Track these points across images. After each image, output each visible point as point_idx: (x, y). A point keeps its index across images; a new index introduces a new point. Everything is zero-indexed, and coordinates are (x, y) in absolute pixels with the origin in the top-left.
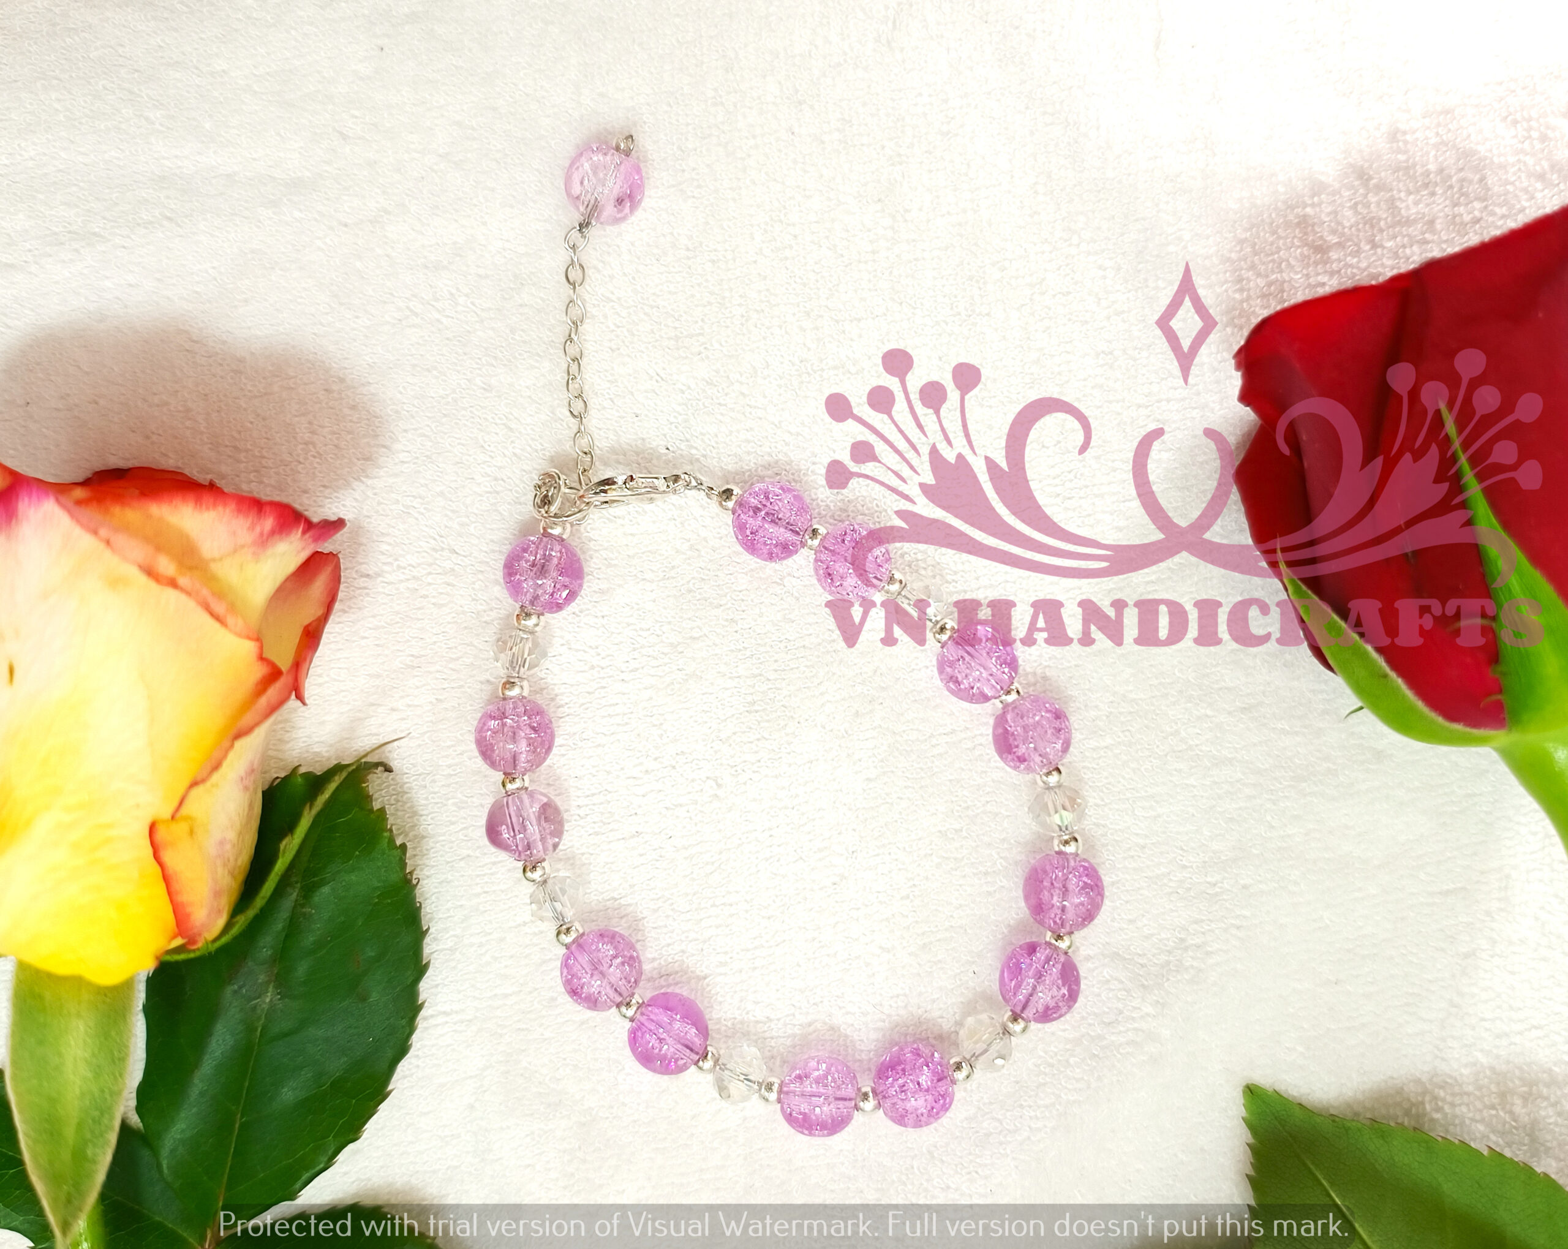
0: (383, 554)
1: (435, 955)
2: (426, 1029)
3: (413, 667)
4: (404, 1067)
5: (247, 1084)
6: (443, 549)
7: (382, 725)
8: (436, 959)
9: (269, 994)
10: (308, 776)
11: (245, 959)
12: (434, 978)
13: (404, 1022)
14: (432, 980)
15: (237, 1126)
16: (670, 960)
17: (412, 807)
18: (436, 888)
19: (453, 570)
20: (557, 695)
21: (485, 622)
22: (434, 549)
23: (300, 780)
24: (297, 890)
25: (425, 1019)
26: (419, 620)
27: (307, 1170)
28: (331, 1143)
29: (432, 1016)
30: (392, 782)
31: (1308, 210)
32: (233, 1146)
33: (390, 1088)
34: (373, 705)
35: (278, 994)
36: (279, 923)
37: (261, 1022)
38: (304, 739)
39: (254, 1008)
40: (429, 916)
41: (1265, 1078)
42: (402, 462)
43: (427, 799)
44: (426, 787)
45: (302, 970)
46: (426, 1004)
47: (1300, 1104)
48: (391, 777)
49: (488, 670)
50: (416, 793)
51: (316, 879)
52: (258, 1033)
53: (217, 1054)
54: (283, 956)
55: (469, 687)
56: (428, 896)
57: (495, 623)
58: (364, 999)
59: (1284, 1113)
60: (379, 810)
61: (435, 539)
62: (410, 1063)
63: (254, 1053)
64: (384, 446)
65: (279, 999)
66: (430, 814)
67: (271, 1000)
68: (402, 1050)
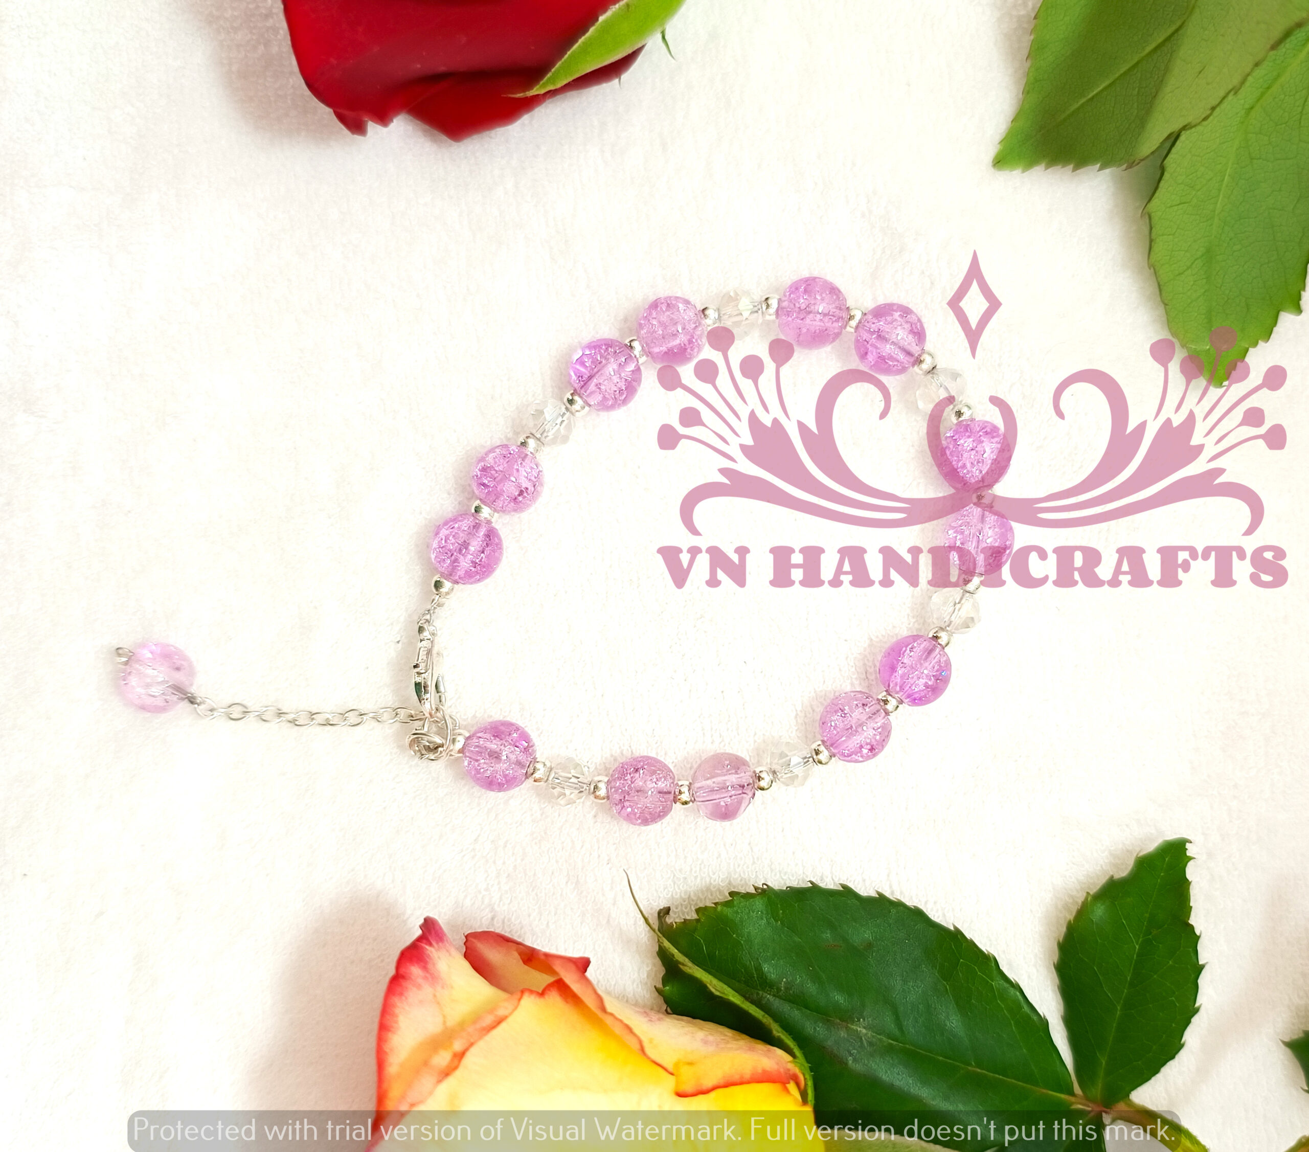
0: (474, 903)
1: (836, 880)
2: (901, 893)
3: (577, 882)
4: (936, 915)
5: (941, 1058)
6: (474, 850)
7: (627, 914)
8: (839, 879)
9: (859, 1029)
10: (665, 980)
11: (824, 1047)
12: (856, 883)
13: (893, 911)
14: (858, 884)
15: (979, 1070)
16: (853, 669)
17: (702, 892)
18: (775, 875)
19: (493, 841)
20: (612, 756)
21: (542, 815)
22: (473, 857)
23: (668, 988)
24: (765, 994)
25: (892, 893)
26: (535, 875)
27: (1021, 1007)
28: (997, 983)
29: (891, 887)
30: (679, 909)
31: (234, 68)
32: (997, 1076)
33: (952, 928)
34: (608, 921)
35: (859, 1020)
36: (795, 1014)
37: (884, 1039)
38: (635, 985)
39: (871, 1044)
40: (800, 882)
41: (990, 150)
42: (393, 881)
43: (696, 878)
44: (685, 878)
45: (839, 998)
46: (880, 890)
47: (1012, 122)
48: (675, 910)
49: (584, 816)
50: (691, 887)
51: (755, 975)
52: (895, 1043)
53: (911, 1082)
54: (825, 1014)
55: (599, 833)
56: (783, 882)
57: (543, 806)
58: (870, 946)
59: (1019, 136)
60: (698, 915)
61: (464, 856)
62: (932, 910)
63: (913, 1048)
64: (378, 896)
65: (864, 1020)
66: (709, 876)
67: (864, 1028)
68: (918, 914)
